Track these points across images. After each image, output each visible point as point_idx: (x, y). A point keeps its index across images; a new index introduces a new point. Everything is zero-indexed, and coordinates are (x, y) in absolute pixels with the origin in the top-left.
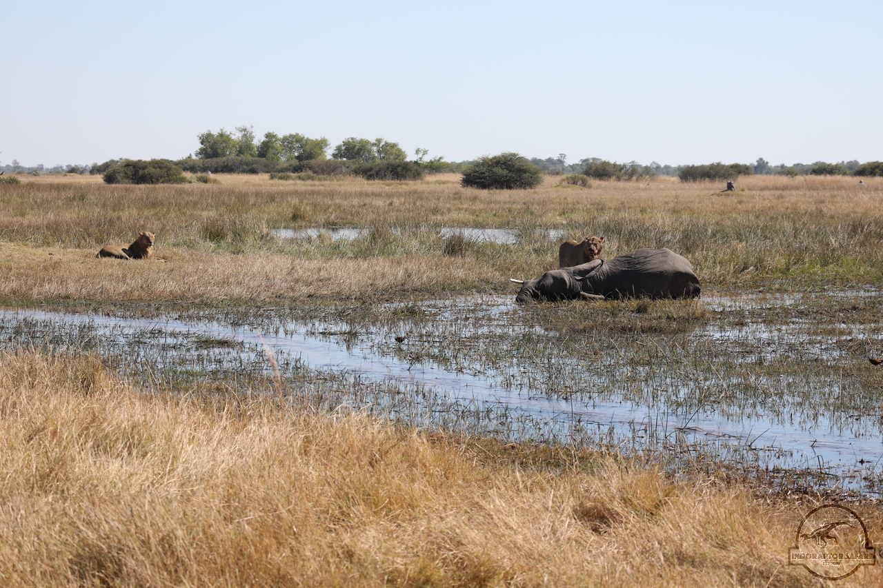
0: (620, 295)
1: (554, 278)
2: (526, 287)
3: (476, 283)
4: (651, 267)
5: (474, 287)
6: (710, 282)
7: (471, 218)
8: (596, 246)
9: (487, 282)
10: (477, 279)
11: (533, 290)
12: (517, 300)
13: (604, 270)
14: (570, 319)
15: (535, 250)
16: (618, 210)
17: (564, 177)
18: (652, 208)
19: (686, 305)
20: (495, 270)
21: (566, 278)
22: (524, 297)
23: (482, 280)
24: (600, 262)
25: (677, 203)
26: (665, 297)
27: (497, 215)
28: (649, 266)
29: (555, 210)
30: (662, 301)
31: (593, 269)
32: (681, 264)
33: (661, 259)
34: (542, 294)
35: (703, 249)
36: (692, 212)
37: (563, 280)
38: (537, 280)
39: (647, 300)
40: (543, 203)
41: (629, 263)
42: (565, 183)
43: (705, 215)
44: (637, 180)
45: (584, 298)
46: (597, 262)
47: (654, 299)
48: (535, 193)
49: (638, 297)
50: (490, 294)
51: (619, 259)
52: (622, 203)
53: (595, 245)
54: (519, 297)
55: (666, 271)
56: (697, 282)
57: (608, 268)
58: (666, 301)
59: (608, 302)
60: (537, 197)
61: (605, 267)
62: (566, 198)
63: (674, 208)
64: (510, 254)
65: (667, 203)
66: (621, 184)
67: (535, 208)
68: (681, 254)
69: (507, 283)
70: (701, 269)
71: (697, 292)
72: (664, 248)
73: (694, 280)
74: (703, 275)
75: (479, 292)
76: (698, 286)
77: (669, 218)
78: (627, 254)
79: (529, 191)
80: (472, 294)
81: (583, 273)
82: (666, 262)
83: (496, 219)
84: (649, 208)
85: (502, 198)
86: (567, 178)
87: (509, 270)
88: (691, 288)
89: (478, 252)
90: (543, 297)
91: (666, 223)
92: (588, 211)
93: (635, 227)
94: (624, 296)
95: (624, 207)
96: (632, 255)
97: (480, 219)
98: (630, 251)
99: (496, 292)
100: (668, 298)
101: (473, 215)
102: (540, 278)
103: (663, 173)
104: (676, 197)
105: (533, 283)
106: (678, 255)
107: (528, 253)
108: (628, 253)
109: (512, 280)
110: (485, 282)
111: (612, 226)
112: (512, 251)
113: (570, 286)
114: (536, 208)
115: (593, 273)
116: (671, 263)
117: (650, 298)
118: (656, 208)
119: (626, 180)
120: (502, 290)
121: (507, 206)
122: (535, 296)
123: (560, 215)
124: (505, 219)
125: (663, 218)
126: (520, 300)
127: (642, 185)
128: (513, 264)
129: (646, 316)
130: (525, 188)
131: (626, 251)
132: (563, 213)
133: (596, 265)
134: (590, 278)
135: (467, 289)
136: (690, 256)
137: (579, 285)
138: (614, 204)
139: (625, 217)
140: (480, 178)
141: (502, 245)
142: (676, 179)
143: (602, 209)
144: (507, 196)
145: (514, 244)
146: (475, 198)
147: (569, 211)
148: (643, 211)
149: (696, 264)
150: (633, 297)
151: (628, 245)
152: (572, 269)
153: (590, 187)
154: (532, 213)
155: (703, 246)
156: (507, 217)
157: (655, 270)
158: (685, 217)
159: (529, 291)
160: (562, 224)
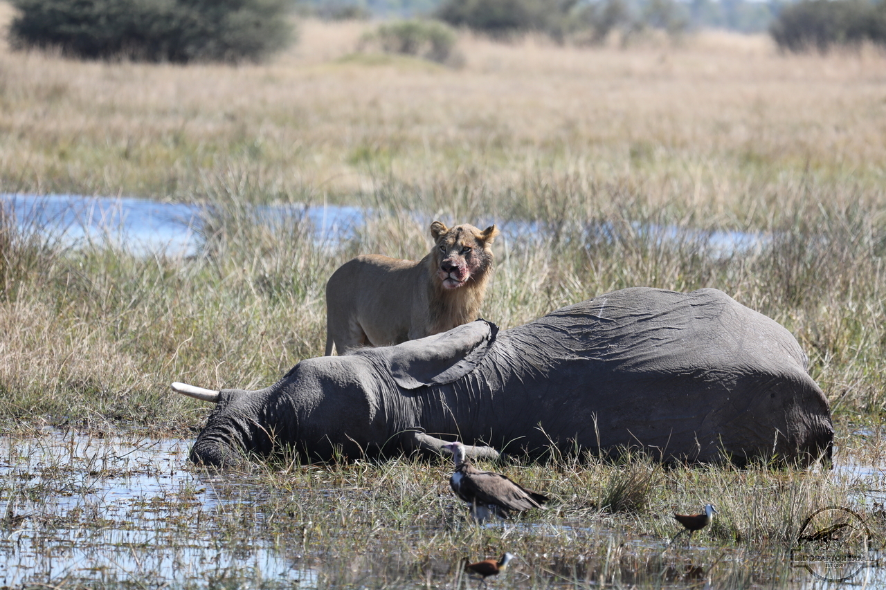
0: (553, 447)
1: (326, 382)
2: (228, 411)
3: (52, 396)
4: (662, 352)
5: (45, 408)
6: (868, 410)
7: (40, 161)
8: (468, 257)
9: (91, 389)
10: (56, 381)
11: (252, 426)
12: (193, 457)
13: (500, 360)
14: (378, 527)
15: (263, 283)
16: (552, 147)
17: (372, 26)
18: (676, 145)
19: (782, 488)
20: (122, 350)
21: (369, 385)
22: (221, 447)
23: (73, 386)
24: (485, 330)
25: (759, 129)
26: (704, 457)
27: (134, 153)
28: (654, 350)
29: (337, 143)
30: (695, 473)
31: (460, 354)
32: (766, 344)
33: (698, 326)
34: (284, 437)
35: (846, 292)
36: (809, 159)
37: (354, 392)
38: (268, 390)
39: (644, 468)
40: (293, 118)
41: (585, 337)
42: (372, 50)
43: (860, 174)
44: (624, 44)
45: (429, 455)
46: (474, 331)
47: (668, 464)
48: (270, 79)
49: (613, 457)
50: (101, 435)
51: (550, 321)
52: (570, 125)
53: (465, 251)
54: (204, 446)
55: (714, 370)
56: (823, 409)
57: (512, 353)
58: (713, 470)
59: (512, 471)
60: (273, 95)
61: (504, 350)
62: (374, 104)
63: (749, 145)
64: (175, 295)
65: (724, 127)
66: (569, 57)
67: (268, 136)
68: (765, 310)
69: (164, 395)
70: (836, 362)
71: (820, 442)
72: (709, 289)
73: (813, 401)
74: (844, 384)
75: (62, 426)
76: (825, 422)
77: (733, 180)
78: (580, 305)
79: (247, 73)
80: (37, 434)
81: (426, 367)
82: (712, 336)
83: (129, 167)
84: (664, 144)
85: (154, 97)
86: (383, 33)
87: (171, 350)
88: (801, 429)
89: (60, 283)
90: (287, 449)
91: (720, 198)
92: (450, 149)
93: (608, 207)
94: (565, 448)
95: (575, 137)
96: (597, 308)
97: (74, 168)
98: (592, 294)
99: (122, 427)
100: (719, 463)
101: (48, 152)
102: (276, 381)
103: (716, 23)
104: (759, 106)
105: (251, 398)
106: (757, 315)
107: (240, 290)
108: (584, 303)
109: (178, 385)
110: (84, 391)
111: (531, 203)
112: (181, 283)
113: (381, 411)
114: (266, 134)
115: (458, 370)
116: (730, 340)
117: (656, 460)
118: (684, 145)
119: (580, 44)
120: (144, 422)
121: (169, 124)
122: (257, 444)
123: (353, 161)
124: (161, 171)
125: (708, 182)
126: (203, 458)
127: (640, 60)
128: (184, 330)
129: (640, 523)
130: (233, 62)
131: (575, 294)
132: (362, 156)
133: (470, 341)
134: (449, 386)
135: (18, 415)
136: (799, 316)
137: (410, 410)
138: (542, 128)
139: (577, 175)
140: (73, 20)
141: (150, 263)
142: (760, 43)
143: (498, 144)
144: (171, 89)
145: (189, 259)
146: (57, 93)
147: (386, 148)
148: (638, 153)
149: (820, 345)
150: (596, 454)
151: (582, 272)
152: (388, 352)
153: (459, 64)
154: (255, 153)
155: (846, 283)
156: (168, 161)
157: (674, 365)
158: (787, 179)
159: (239, 428)
160: (360, 194)
